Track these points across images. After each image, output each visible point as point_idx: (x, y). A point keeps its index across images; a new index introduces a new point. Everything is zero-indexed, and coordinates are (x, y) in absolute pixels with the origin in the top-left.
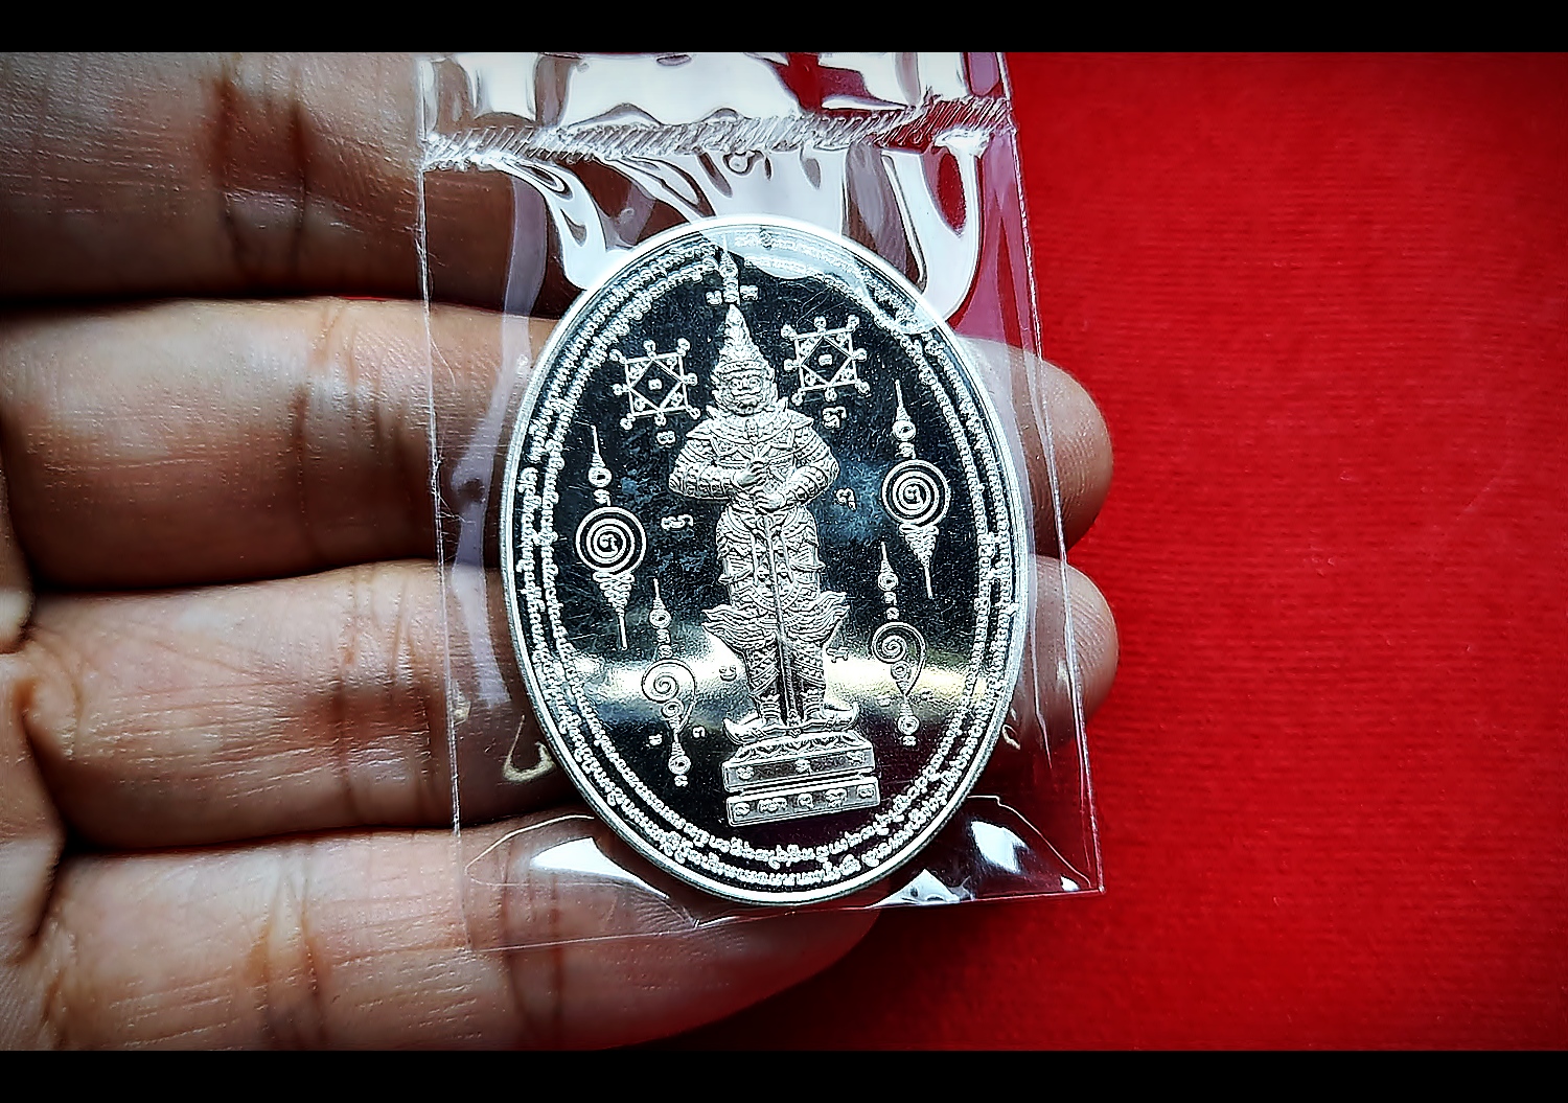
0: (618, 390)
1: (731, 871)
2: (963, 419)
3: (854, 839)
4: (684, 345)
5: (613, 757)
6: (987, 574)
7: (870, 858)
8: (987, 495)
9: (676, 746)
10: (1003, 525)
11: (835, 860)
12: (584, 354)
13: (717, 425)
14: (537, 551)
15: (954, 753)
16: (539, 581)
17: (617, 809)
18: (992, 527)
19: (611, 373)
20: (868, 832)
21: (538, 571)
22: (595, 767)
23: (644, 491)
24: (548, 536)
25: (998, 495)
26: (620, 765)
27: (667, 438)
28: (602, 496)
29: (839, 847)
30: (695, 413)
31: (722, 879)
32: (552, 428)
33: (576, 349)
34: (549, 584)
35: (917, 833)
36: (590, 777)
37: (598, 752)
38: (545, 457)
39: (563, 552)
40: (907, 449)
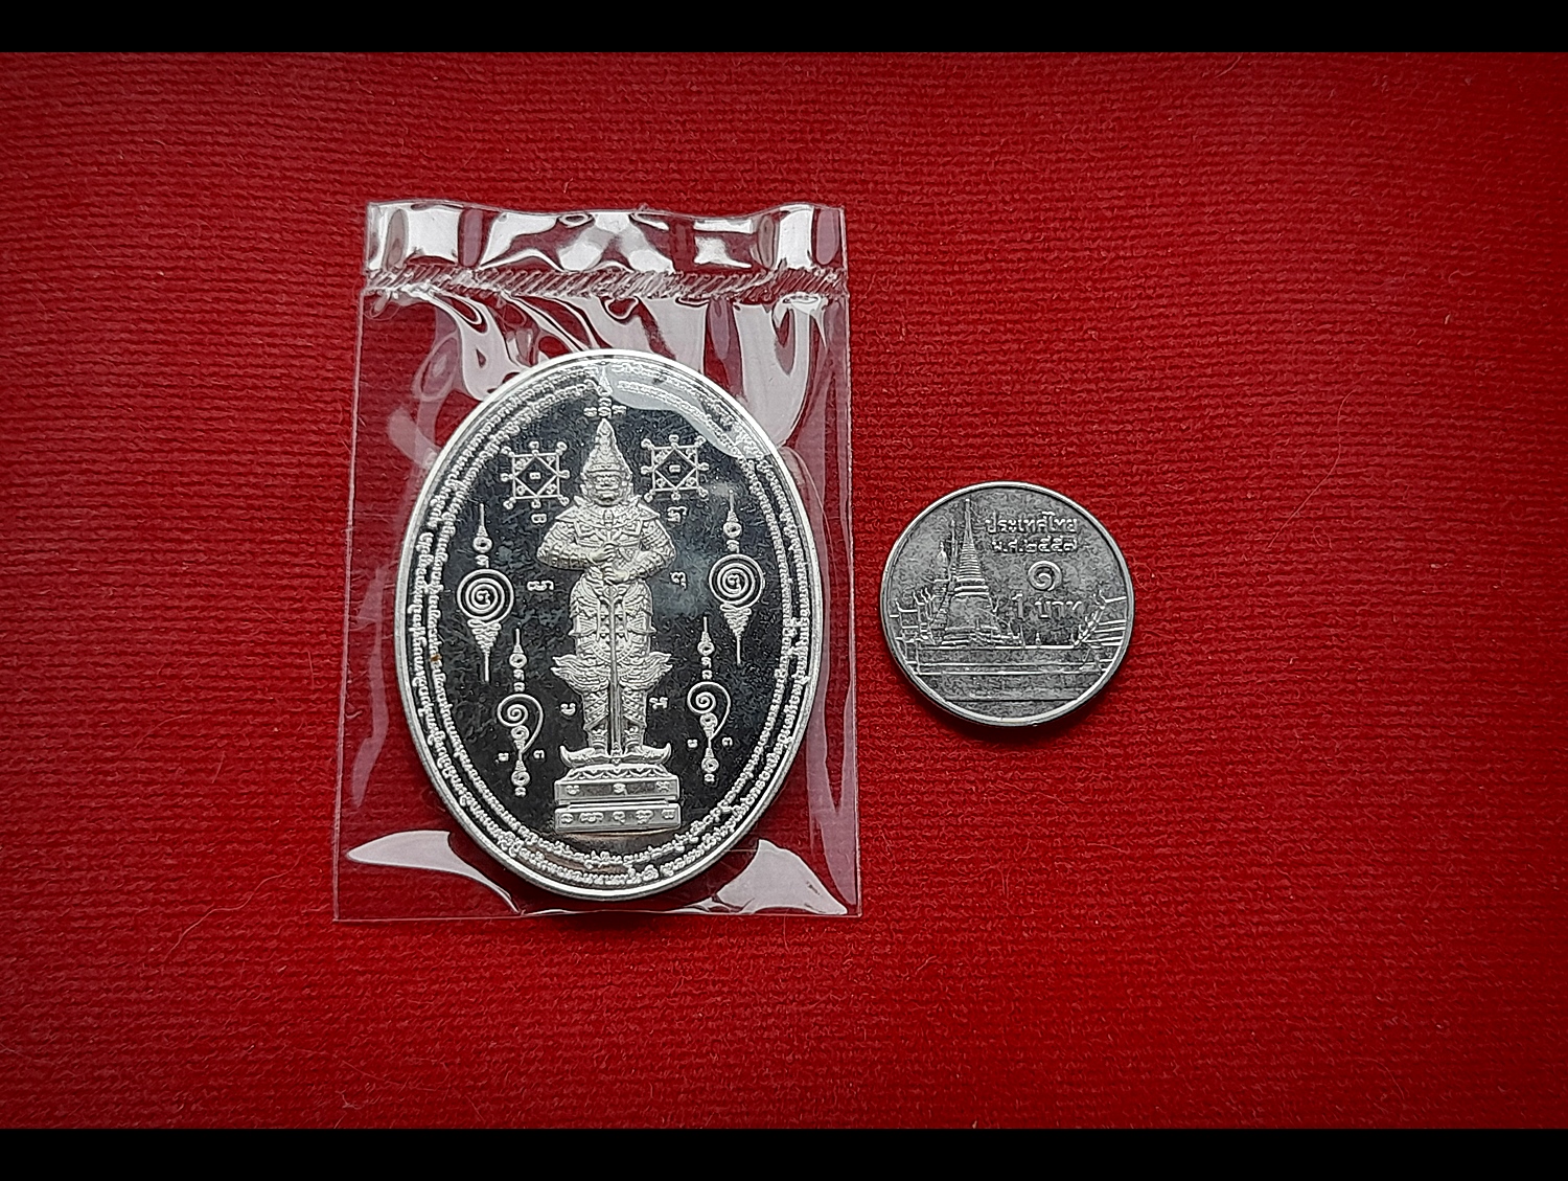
0: (504, 477)
1: (552, 868)
2: (782, 525)
3: (656, 853)
4: (562, 446)
5: (468, 767)
6: (787, 652)
7: (664, 869)
8: (795, 588)
9: (520, 763)
10: (805, 613)
11: (639, 868)
12: (481, 448)
13: (580, 513)
14: (425, 598)
15: (744, 792)
16: (424, 623)
17: (466, 809)
18: (796, 614)
19: (501, 463)
20: (667, 848)
21: (424, 615)
22: (452, 773)
23: (516, 559)
24: (435, 587)
25: (803, 588)
26: (472, 774)
27: (541, 518)
28: (482, 560)
29: (644, 857)
30: (564, 501)
31: (545, 873)
32: (448, 502)
33: (475, 442)
34: (432, 625)
35: (707, 853)
36: (447, 781)
37: (456, 762)
38: (440, 525)
39: (445, 601)
40: (733, 545)
